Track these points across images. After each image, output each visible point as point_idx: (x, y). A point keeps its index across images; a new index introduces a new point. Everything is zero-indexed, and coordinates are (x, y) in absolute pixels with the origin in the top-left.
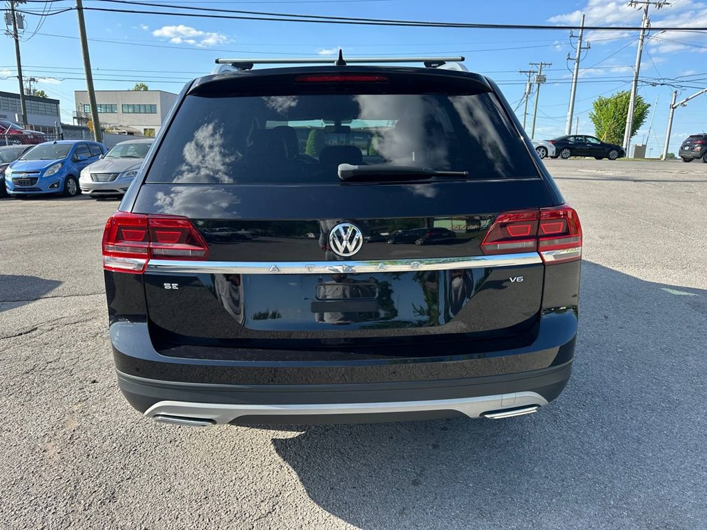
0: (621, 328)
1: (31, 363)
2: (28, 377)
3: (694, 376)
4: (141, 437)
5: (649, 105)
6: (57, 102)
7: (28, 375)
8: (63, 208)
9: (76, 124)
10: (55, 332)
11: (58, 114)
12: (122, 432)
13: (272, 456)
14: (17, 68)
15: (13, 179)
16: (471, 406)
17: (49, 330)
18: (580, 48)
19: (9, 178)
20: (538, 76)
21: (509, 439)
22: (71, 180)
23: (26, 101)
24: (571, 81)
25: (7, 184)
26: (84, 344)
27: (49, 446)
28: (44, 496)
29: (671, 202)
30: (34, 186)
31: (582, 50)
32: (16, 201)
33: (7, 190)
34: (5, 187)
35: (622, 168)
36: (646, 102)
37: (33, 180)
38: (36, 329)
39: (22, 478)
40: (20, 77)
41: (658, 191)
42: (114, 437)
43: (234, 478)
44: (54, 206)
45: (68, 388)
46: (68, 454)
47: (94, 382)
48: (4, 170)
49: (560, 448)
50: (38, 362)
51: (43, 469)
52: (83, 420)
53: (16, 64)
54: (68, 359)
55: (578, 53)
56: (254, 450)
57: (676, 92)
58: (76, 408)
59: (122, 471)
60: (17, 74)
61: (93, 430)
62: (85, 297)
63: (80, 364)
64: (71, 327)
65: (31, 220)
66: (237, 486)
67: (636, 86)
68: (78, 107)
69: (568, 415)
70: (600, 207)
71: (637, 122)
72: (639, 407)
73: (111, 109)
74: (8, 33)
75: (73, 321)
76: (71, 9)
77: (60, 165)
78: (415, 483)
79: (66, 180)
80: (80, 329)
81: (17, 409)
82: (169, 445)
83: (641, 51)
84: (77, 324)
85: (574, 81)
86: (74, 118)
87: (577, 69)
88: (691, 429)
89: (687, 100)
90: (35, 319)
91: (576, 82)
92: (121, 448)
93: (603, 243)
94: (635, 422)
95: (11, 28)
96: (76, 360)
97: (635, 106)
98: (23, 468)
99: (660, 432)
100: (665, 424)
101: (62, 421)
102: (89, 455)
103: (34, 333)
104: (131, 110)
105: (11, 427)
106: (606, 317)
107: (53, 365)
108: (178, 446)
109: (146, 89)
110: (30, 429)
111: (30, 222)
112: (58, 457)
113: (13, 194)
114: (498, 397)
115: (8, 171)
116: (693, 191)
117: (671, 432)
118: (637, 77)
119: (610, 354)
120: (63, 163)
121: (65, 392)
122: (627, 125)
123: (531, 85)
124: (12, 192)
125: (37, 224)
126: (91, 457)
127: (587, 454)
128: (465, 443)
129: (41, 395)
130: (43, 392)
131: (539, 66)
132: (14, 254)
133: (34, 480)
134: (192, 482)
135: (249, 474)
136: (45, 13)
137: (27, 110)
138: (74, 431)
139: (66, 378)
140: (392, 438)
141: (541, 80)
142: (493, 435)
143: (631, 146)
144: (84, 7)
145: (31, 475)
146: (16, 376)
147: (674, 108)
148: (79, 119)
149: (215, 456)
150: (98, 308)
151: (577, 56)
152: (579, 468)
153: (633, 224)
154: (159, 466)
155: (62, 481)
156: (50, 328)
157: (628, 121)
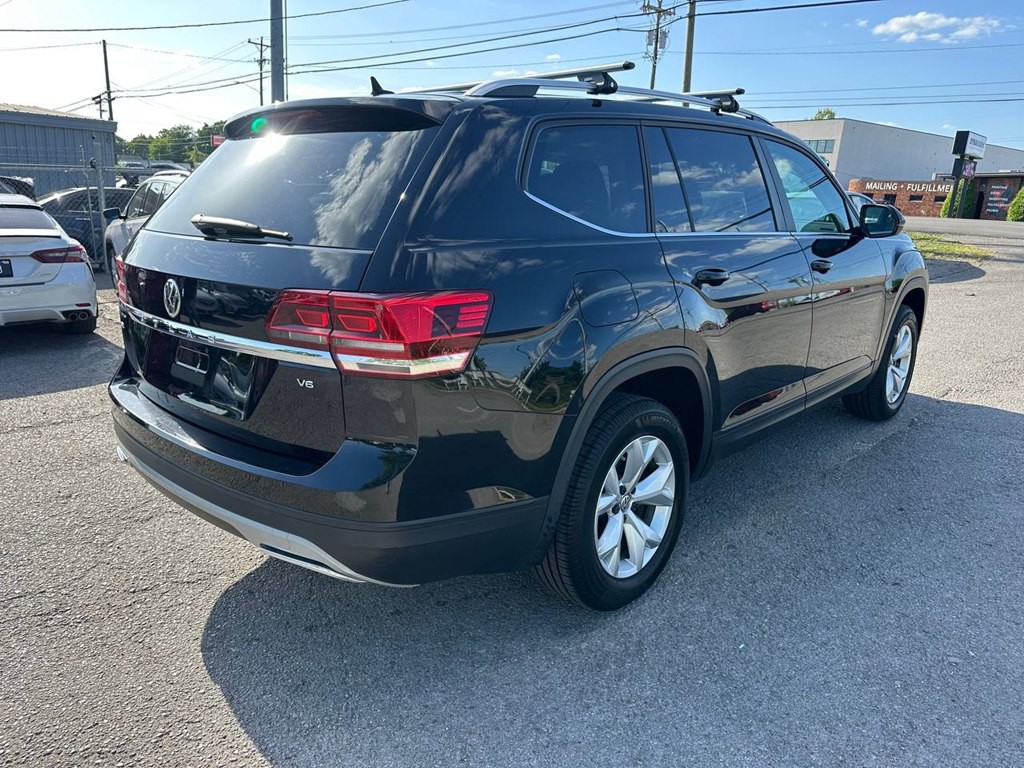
74: (646, 55)
95: (651, 48)
109: (832, 117)
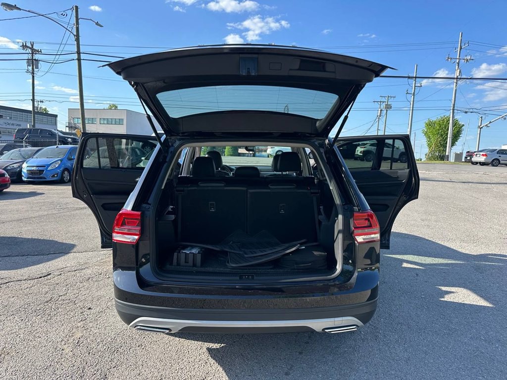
0: (426, 282)
1: (49, 296)
2: (48, 305)
3: (468, 314)
4: (121, 343)
5: (463, 125)
6: (56, 116)
7: (48, 303)
8: (60, 191)
9: (67, 131)
10: (62, 276)
11: (56, 124)
12: (109, 340)
13: (201, 356)
14: (31, 94)
15: (27, 170)
16: (317, 325)
17: (59, 275)
18: (415, 86)
19: (25, 170)
20: (386, 105)
21: (346, 349)
22: (66, 172)
23: (36, 115)
24: (409, 109)
25: (23, 174)
26: (81, 285)
27: (65, 347)
28: (65, 376)
29: (474, 195)
30: (41, 176)
31: (416, 88)
32: (28, 185)
33: (23, 178)
34: (21, 176)
35: (443, 170)
36: (461, 123)
37: (41, 172)
38: (50, 274)
39: (50, 365)
40: (33, 100)
41: (466, 187)
42: (104, 343)
43: (177, 368)
44: (54, 190)
45: (74, 312)
46: (77, 352)
47: (90, 309)
48: (22, 165)
49: (377, 356)
50: (53, 296)
51: (63, 360)
52: (84, 332)
53: (31, 92)
54: (72, 294)
55: (413, 89)
56: (190, 352)
57: (482, 117)
58: (79, 325)
59: (110, 363)
60: (31, 98)
61: (91, 338)
62: (80, 254)
63: (80, 297)
64: (73, 273)
65: (39, 199)
66: (179, 373)
67: (453, 113)
68: (70, 120)
69: (385, 336)
70: (424, 199)
71: (456, 137)
72: (430, 333)
73: (93, 121)
74: (28, 71)
75: (73, 270)
76: (73, 60)
77: (59, 162)
78: (287, 374)
79: (63, 172)
80: (78, 275)
81: (43, 325)
82: (137, 348)
83: (456, 90)
84: (76, 272)
85: (411, 109)
86: (66, 127)
87: (413, 101)
88: (459, 346)
89: (490, 122)
90: (49, 268)
91: (413, 110)
92: (109, 349)
93: (422, 224)
94: (425, 341)
95: (30, 68)
96: (77, 295)
97: (453, 127)
98: (51, 359)
99: (440, 348)
100: (444, 343)
101: (72, 332)
102: (89, 353)
103: (49, 277)
104: (105, 122)
105: (41, 335)
106: (417, 275)
107: (63, 297)
108: (143, 349)
109: (116, 107)
110: (52, 336)
111: (38, 201)
112: (71, 354)
113: (26, 181)
114: (332, 319)
115: (25, 165)
116: (491, 188)
117: (447, 348)
118: (454, 107)
119: (416, 298)
120: (61, 160)
121: (72, 314)
122: (448, 139)
123: (381, 110)
124: (26, 179)
125: (44, 202)
126: (91, 354)
127: (393, 360)
128: (319, 352)
129: (57, 316)
130: (58, 314)
131: (387, 98)
132: (31, 223)
133: (58, 366)
134: (153, 370)
135: (187, 366)
136: (54, 62)
137: (36, 122)
138: (80, 338)
139: (71, 305)
140: (274, 347)
141: (388, 107)
142: (336, 347)
143: (452, 154)
144: (82, 58)
145: (56, 364)
146: (41, 304)
147: (480, 128)
148: (70, 127)
149: (166, 355)
150: (89, 261)
151: (413, 91)
152: (387, 368)
153: (445, 211)
154: (133, 360)
155: (75, 368)
156: (59, 273)
157: (449, 136)
